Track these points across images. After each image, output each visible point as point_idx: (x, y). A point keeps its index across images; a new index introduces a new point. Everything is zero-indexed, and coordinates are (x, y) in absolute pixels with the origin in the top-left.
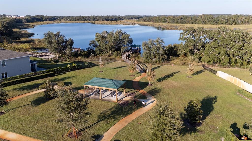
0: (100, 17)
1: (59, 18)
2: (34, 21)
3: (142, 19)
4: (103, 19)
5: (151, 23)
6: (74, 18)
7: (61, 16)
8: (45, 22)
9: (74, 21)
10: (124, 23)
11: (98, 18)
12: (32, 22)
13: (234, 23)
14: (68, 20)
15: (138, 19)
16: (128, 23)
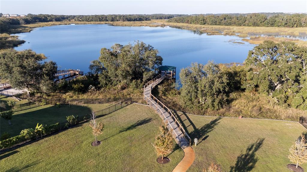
0: (120, 16)
1: (69, 17)
2: (36, 22)
3: (174, 19)
4: (125, 19)
5: (185, 24)
6: (88, 17)
7: (72, 16)
8: (50, 23)
9: (87, 21)
10: (151, 25)
11: (118, 18)
12: (33, 22)
13: (296, 25)
14: (80, 20)
15: (168, 19)
16: (156, 24)
